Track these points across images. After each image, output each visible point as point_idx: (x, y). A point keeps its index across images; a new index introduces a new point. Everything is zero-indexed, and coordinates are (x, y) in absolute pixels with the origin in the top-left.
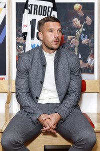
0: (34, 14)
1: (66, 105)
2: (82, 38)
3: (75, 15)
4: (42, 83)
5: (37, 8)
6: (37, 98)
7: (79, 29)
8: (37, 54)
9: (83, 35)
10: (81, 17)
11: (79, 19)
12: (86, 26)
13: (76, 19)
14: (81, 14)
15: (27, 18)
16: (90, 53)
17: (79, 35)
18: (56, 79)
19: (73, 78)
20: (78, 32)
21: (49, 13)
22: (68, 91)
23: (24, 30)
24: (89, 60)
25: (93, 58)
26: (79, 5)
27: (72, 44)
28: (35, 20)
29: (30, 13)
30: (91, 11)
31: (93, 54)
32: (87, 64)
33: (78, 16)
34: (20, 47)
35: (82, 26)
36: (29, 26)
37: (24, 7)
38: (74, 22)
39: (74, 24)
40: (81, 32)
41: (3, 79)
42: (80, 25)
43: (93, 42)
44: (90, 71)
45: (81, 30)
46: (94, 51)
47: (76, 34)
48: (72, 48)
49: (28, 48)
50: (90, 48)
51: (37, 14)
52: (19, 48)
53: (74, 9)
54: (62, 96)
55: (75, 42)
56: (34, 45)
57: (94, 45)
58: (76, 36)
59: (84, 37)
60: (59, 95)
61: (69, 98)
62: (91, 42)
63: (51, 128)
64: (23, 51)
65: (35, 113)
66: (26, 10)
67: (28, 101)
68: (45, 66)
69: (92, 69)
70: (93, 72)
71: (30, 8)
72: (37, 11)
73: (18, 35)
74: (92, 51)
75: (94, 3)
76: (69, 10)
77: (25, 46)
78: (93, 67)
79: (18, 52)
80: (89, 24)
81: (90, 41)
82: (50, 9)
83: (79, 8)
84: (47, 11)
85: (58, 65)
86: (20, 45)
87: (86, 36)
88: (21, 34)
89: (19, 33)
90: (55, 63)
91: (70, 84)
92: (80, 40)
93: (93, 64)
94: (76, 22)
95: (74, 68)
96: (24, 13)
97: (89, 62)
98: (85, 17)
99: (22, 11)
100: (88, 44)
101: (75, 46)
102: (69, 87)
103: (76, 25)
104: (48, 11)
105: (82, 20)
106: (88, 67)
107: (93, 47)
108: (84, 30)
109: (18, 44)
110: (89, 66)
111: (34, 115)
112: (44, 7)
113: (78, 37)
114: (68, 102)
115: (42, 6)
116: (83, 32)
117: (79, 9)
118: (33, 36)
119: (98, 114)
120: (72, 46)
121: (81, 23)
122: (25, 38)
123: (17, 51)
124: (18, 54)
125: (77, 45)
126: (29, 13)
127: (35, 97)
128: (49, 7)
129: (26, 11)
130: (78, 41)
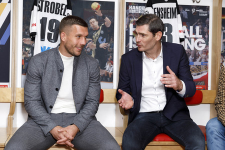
0: (45, 11)
1: (84, 115)
2: (100, 41)
3: (93, 14)
4: (57, 90)
5: (49, 5)
6: (51, 107)
7: (97, 31)
8: (52, 57)
9: (101, 38)
10: (99, 17)
11: (97, 20)
12: (104, 28)
13: (93, 20)
14: (99, 14)
15: (36, 16)
16: (109, 59)
17: (97, 38)
18: (73, 85)
19: (92, 85)
20: (96, 35)
21: (63, 11)
22: (85, 100)
23: (32, 29)
24: (107, 67)
25: (112, 64)
26: (97, 4)
27: (88, 47)
28: (47, 18)
29: (40, 10)
30: (111, 11)
31: (112, 60)
32: (105, 71)
33: (95, 17)
34: (27, 49)
35: (101, 27)
36: (39, 25)
37: (32, 4)
38: (91, 23)
39: (91, 26)
40: (99, 35)
41: (5, 86)
42: (98, 27)
43: (112, 46)
44: (108, 79)
45: (99, 33)
46: (113, 56)
47: (94, 37)
48: (88, 52)
49: (37, 51)
50: (109, 53)
51: (48, 12)
52: (25, 50)
53: (91, 8)
54: (80, 105)
55: (92, 45)
56: (45, 47)
57: (113, 50)
58: (93, 39)
59: (102, 40)
60: (76, 104)
61: (87, 107)
62: (110, 47)
63: (68, 139)
64: (31, 55)
65: (47, 125)
66: (35, 6)
67: (38, 111)
68: (62, 71)
69: (110, 76)
70: (111, 80)
71: (40, 4)
72: (48, 8)
73: (24, 36)
74: (111, 56)
75: (114, 2)
76: (85, 9)
77: (33, 49)
78: (112, 75)
79: (24, 56)
80: (109, 26)
81: (109, 45)
82: (64, 7)
83: (97, 7)
84: (60, 9)
85: (76, 69)
86: (28, 47)
87: (105, 39)
88: (28, 35)
89: (26, 33)
90: (74, 67)
91: (88, 92)
92: (98, 44)
93: (112, 71)
94: (94, 23)
95: (93, 74)
96: (33, 9)
97: (107, 69)
98: (104, 17)
99: (31, 8)
100: (107, 48)
101: (91, 50)
102: (87, 94)
103: (94, 26)
104: (62, 9)
105: (101, 21)
106: (106, 75)
107: (112, 52)
108: (102, 32)
109: (24, 45)
110: (108, 73)
111: (45, 127)
112: (57, 4)
113: (95, 41)
114: (86, 112)
115: (54, 3)
116: (101, 35)
117: (97, 9)
118: (42, 38)
119: (116, 128)
120: (88, 50)
121: (99, 25)
122: (33, 39)
123: (24, 54)
124: (25, 58)
125: (94, 49)
126: (38, 11)
127: (48, 106)
128: (63, 5)
129: (36, 8)
130: (95, 45)
